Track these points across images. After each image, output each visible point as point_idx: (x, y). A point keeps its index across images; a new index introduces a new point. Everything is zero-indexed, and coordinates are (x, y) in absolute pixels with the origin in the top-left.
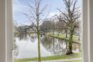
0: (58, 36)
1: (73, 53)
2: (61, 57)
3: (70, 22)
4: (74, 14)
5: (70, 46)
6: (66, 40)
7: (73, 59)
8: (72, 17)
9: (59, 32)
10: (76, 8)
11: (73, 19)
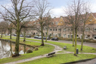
0: (1, 37)
1: (20, 55)
2: (7, 60)
3: (17, 22)
4: (22, 13)
5: (16, 47)
6: (10, 42)
7: (20, 61)
8: (20, 17)
9: (2, 34)
10: (23, 7)
11: (20, 18)
